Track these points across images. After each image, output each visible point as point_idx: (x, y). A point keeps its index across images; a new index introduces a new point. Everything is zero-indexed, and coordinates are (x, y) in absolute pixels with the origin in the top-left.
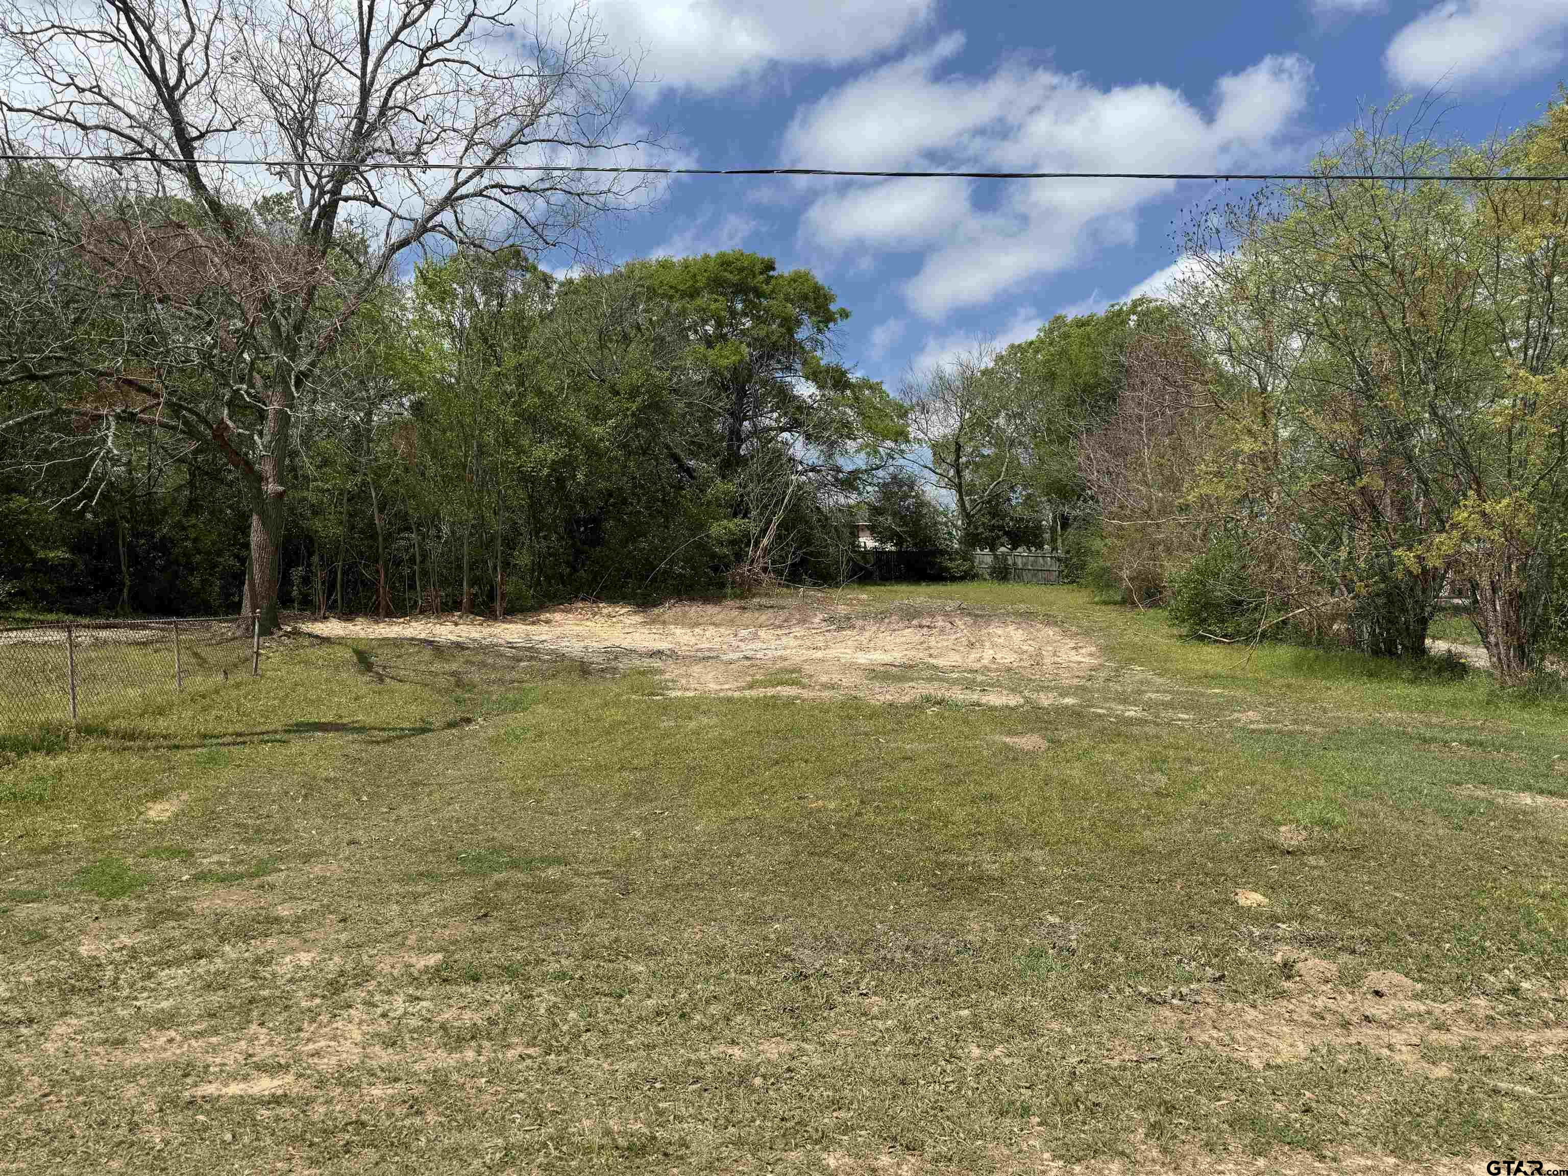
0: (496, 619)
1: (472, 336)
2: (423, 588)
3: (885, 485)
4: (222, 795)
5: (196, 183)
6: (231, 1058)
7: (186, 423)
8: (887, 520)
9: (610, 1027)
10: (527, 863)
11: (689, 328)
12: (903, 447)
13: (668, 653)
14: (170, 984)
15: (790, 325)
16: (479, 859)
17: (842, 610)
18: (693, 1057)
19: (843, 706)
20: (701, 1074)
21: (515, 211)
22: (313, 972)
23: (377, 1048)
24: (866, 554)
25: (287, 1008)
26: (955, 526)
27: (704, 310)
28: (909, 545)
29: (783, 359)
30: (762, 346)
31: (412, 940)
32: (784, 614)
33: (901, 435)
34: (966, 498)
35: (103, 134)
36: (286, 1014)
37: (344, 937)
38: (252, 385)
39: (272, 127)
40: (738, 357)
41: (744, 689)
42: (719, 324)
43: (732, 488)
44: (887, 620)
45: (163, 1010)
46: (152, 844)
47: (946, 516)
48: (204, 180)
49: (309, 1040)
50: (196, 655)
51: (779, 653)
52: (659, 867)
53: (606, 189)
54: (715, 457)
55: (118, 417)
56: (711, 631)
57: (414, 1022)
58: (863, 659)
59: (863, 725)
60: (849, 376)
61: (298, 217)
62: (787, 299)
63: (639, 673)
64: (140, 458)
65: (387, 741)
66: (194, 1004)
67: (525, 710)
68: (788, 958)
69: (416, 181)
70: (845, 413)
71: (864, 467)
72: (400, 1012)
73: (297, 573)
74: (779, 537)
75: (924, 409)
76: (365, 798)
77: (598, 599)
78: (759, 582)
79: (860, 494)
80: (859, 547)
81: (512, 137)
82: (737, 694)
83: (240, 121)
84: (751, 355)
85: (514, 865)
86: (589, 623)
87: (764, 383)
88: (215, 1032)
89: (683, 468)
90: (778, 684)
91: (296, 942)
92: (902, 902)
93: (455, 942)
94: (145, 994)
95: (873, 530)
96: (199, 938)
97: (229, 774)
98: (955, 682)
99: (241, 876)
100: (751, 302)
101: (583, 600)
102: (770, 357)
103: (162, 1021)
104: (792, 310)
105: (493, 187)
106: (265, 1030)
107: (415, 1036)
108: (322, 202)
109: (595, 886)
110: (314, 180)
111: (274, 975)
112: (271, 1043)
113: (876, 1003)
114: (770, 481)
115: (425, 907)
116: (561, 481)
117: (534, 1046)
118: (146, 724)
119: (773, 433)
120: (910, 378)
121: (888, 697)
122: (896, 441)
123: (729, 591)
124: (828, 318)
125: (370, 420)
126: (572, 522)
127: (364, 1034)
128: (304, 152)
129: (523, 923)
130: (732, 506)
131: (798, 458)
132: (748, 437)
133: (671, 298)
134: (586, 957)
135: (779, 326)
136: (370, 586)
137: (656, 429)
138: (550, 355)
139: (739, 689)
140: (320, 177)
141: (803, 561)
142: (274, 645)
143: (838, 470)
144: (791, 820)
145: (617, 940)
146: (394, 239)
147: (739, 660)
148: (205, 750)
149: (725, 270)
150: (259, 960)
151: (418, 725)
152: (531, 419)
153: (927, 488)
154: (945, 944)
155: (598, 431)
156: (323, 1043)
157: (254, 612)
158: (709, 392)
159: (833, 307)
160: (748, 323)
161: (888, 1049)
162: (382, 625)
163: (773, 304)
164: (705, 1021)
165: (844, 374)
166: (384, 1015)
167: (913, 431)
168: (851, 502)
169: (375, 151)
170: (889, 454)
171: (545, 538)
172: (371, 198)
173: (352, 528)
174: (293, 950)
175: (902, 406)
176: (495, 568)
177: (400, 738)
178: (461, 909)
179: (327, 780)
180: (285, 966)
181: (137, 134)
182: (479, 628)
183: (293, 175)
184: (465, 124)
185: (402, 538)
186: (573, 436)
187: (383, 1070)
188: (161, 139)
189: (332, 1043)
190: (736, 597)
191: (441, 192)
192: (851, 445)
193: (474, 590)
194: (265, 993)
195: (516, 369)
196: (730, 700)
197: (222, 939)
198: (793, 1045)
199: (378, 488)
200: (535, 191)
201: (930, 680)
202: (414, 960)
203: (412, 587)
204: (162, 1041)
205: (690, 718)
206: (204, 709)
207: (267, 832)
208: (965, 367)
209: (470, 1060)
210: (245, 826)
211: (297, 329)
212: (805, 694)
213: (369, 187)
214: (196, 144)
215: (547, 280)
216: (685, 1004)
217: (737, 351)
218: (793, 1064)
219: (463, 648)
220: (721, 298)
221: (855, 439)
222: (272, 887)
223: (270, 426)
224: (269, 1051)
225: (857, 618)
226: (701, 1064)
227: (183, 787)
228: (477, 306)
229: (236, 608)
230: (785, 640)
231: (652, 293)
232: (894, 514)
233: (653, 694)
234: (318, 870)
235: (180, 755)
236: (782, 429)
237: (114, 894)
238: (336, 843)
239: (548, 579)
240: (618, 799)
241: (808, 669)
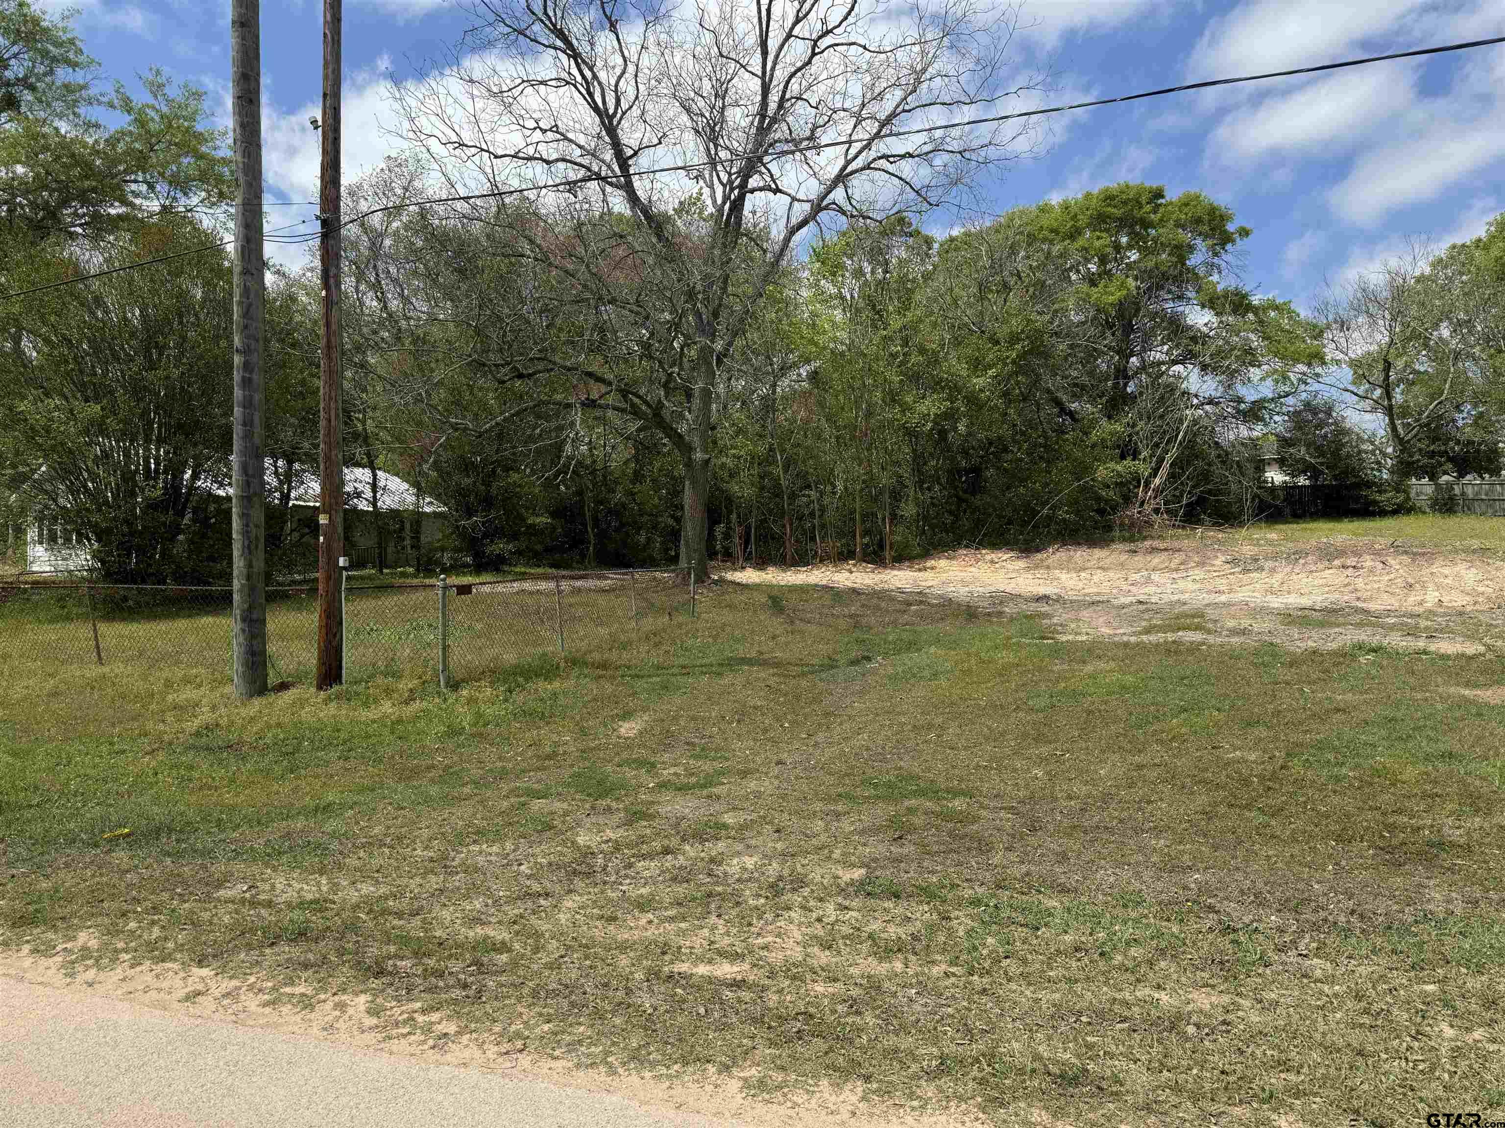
0: (885, 567)
1: (861, 304)
2: (823, 539)
3: (1297, 413)
4: (674, 718)
5: (633, 198)
6: (698, 941)
7: (633, 405)
8: (1302, 452)
9: (1029, 956)
10: (931, 791)
11: (1070, 269)
12: (1319, 370)
13: (1055, 597)
14: (646, 873)
15: (1181, 251)
16: (890, 785)
17: (1248, 550)
18: (1118, 997)
19: (1256, 653)
20: (1129, 1015)
21: (900, 178)
22: (756, 875)
23: (816, 948)
24: (1273, 489)
25: (738, 904)
26: (1385, 455)
27: (1086, 249)
28: (1327, 479)
29: (1174, 288)
30: (1150, 278)
31: (837, 854)
32: (1178, 558)
33: (1317, 357)
34: (1398, 422)
35: (561, 165)
36: (738, 909)
37: (779, 846)
38: (681, 368)
39: (690, 136)
40: (1125, 292)
41: (1140, 633)
42: (1103, 260)
43: (1118, 427)
44: (1302, 561)
45: (642, 896)
46: (625, 755)
47: (1372, 443)
48: (639, 193)
49: (759, 934)
50: (646, 600)
51: (1176, 597)
52: (1066, 807)
53: (987, 141)
54: (1100, 397)
55: (583, 404)
56: (1099, 576)
57: (846, 930)
58: (1276, 602)
59: (1283, 673)
60: (1253, 298)
61: (712, 215)
62: (1178, 225)
63: (1026, 617)
64: (598, 438)
65: (803, 674)
66: (666, 893)
67: (919, 650)
68: (1211, 909)
69: (812, 164)
70: (1248, 339)
71: (1270, 396)
72: (832, 919)
73: (720, 529)
74: (1172, 476)
75: (1343, 325)
76: (787, 725)
77: (981, 545)
78: (1149, 524)
79: (1265, 425)
80: (1266, 482)
81: (898, 106)
82: (1133, 639)
83: (665, 135)
84: (1138, 288)
85: (921, 793)
86: (973, 569)
87: (1154, 315)
88: (684, 919)
89: (1064, 411)
90: (1179, 629)
91: (740, 847)
92: (1343, 863)
93: (875, 860)
94: (628, 881)
95: (1282, 462)
96: (666, 837)
97: (677, 700)
98: (1392, 628)
99: (693, 787)
100: (1137, 234)
101: (967, 547)
102: (1160, 287)
103: (643, 905)
104: (1185, 236)
105: (880, 158)
106: (722, 922)
107: (848, 942)
108: (733, 197)
109: (1001, 820)
110: (724, 178)
111: (725, 874)
112: (728, 934)
113: (1318, 966)
114: (1162, 417)
115: (847, 826)
116: (943, 433)
117: (956, 965)
118: (614, 656)
119: (1164, 368)
120: (1327, 293)
121: (1311, 644)
122: (1309, 365)
123: (1117, 534)
124: (1226, 239)
125: (774, 392)
126: (954, 472)
127: (804, 935)
128: (716, 154)
129: (935, 848)
130: (1118, 447)
131: (1193, 391)
132: (1136, 373)
133: (1051, 242)
134: (999, 887)
135: (1169, 255)
136: (779, 540)
137: (1037, 375)
138: (932, 313)
139: (1134, 634)
140: (730, 174)
141: (1201, 501)
142: (705, 591)
143: (1240, 400)
144: (1206, 770)
145: (1028, 874)
146: (794, 221)
147: (1131, 604)
148: (658, 679)
149: (1109, 205)
150: (712, 860)
151: (826, 661)
152: (915, 378)
153: (1348, 413)
154: (1399, 912)
155: (979, 382)
156: (770, 939)
157: (689, 563)
158: (1092, 332)
159: (1231, 227)
160: (1134, 256)
161: (1338, 1015)
162: (789, 573)
163: (1164, 233)
164: (1126, 962)
165: (1245, 296)
166: (819, 920)
167: (1330, 352)
168: (1255, 434)
169: (776, 142)
170: (1300, 380)
171: (929, 489)
172: (773, 186)
173: (762, 488)
174: (739, 853)
175: (1315, 326)
176: (884, 519)
177: (812, 673)
178: (875, 830)
179: (756, 708)
180: (733, 867)
181: (585, 161)
182: (872, 575)
183: (707, 176)
184: (852, 103)
185: (803, 496)
186: (953, 389)
187: (823, 969)
188: (603, 161)
189: (778, 940)
190: (1124, 540)
191: (833, 171)
192: (1255, 373)
193: (866, 540)
194: (719, 889)
195: (900, 331)
196: (1126, 645)
197: (683, 840)
198: (1226, 999)
199: (783, 451)
200: (918, 156)
201: (1360, 625)
202: (840, 873)
203: (813, 539)
204: (643, 922)
205: (1084, 662)
206: (656, 645)
207: (711, 750)
208: (1393, 275)
209: (899, 971)
210: (693, 744)
211: (716, 314)
212: (1211, 639)
213: (772, 176)
214: (630, 162)
215: (929, 242)
216: (1104, 943)
217: (1123, 285)
218: (1230, 1017)
219: (859, 594)
220: (1104, 235)
221: (1259, 366)
222: (718, 798)
223: (696, 402)
224: (727, 941)
225: (1266, 559)
226: (1127, 1004)
227: (645, 709)
228: (864, 275)
229: (675, 560)
230: (1181, 584)
231: (1032, 239)
232: (1308, 446)
233: (1043, 638)
234: (753, 785)
235: (640, 684)
236: (1175, 362)
237: (600, 797)
238: (767, 762)
239: (932, 527)
240: (1016, 739)
241: (1211, 613)
